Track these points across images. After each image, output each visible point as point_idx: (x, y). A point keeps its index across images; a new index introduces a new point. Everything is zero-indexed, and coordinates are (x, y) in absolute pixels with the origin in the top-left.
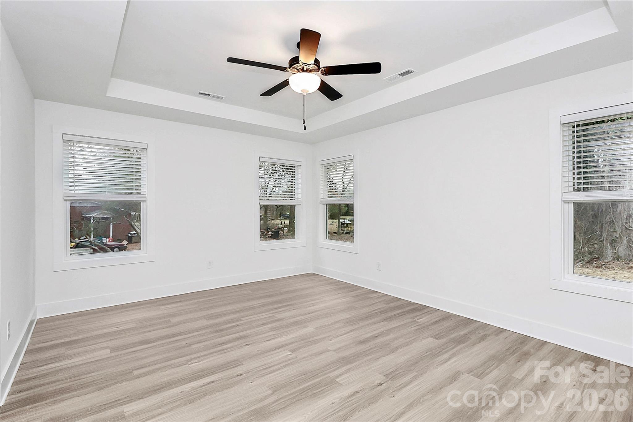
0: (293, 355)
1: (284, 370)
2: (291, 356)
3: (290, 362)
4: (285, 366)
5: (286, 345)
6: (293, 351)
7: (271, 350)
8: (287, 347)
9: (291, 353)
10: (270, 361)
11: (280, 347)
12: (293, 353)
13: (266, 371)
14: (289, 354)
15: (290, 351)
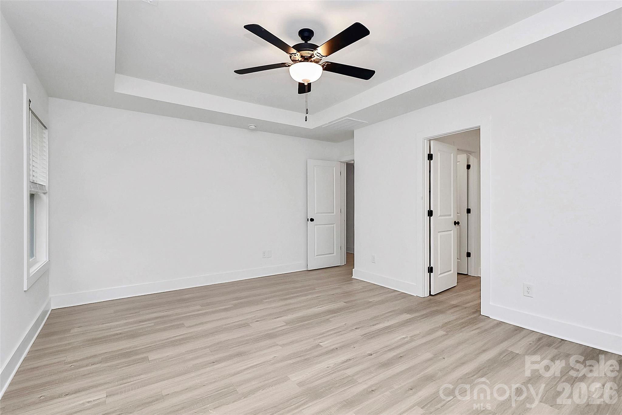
0: (317, 342)
1: (324, 331)
2: (320, 341)
3: (321, 336)
4: (323, 333)
5: (327, 353)
6: (318, 346)
7: (342, 347)
8: (326, 350)
9: (321, 344)
10: (338, 338)
11: (332, 351)
12: (318, 344)
13: (339, 330)
14: (321, 343)
15: (321, 346)
